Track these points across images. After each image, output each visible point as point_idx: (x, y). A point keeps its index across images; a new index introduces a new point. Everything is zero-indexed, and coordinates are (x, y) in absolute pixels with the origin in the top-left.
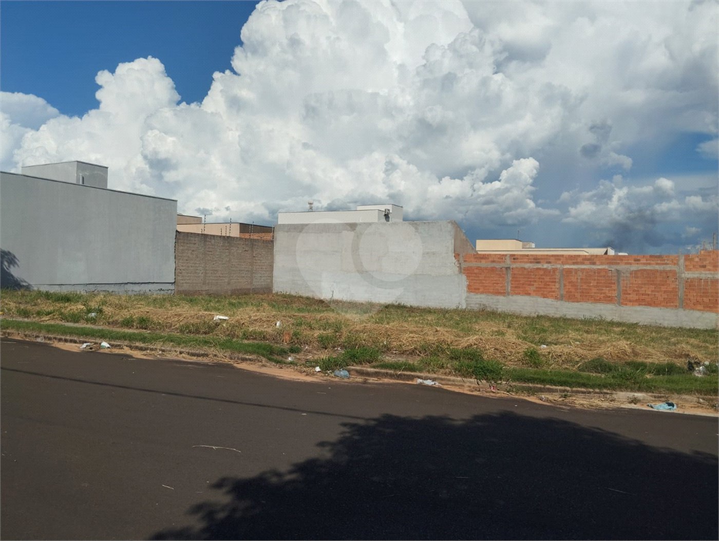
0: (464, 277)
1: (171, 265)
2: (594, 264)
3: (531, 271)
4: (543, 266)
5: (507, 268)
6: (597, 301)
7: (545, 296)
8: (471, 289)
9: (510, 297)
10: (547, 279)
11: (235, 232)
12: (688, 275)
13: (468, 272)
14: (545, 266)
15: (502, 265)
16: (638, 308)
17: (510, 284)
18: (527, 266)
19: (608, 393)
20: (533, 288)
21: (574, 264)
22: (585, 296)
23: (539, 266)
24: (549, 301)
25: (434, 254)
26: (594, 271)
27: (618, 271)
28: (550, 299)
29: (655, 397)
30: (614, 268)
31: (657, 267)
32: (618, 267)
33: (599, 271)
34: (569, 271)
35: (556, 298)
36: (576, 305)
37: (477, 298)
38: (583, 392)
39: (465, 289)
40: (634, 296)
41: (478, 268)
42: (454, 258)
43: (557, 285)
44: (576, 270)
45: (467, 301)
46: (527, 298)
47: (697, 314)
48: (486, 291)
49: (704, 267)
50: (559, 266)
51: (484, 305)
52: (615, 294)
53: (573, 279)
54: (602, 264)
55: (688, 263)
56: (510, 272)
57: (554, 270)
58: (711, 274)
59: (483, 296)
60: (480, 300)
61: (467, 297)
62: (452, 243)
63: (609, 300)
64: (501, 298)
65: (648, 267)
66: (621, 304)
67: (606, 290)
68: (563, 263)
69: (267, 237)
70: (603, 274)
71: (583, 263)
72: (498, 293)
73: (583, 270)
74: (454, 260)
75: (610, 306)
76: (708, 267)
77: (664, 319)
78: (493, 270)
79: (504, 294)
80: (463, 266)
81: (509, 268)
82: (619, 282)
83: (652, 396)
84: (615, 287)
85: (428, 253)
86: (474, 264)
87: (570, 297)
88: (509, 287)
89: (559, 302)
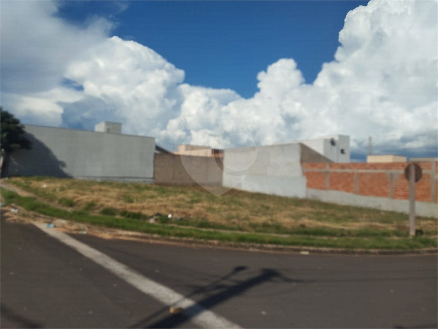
0: (305, 178)
1: (151, 169)
3: (340, 174)
5: (327, 172)
7: (347, 191)
8: (309, 186)
9: (328, 191)
10: (348, 179)
13: (307, 175)
14: (348, 170)
15: (324, 170)
16: (404, 201)
17: (328, 182)
20: (341, 186)
21: (365, 169)
22: (371, 191)
23: (344, 170)
24: (350, 194)
25: (290, 163)
26: (377, 174)
27: (392, 175)
30: (389, 172)
32: (392, 172)
33: (380, 174)
35: (354, 193)
36: (366, 198)
37: (311, 192)
39: (305, 185)
40: (401, 193)
41: (312, 172)
43: (355, 184)
44: (366, 174)
45: (306, 193)
46: (337, 192)
48: (316, 187)
50: (355, 171)
51: (315, 196)
54: (381, 169)
59: (314, 190)
61: (306, 191)
62: (299, 157)
63: (385, 194)
64: (323, 192)
66: (394, 198)
68: (359, 169)
70: (382, 176)
71: (369, 169)
72: (322, 188)
73: (370, 174)
74: (300, 167)
75: (386, 199)
78: (319, 173)
79: (325, 189)
80: (305, 170)
86: (310, 169)
87: (362, 192)
88: (328, 184)
89: (356, 196)
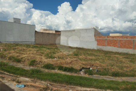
0: (96, 42)
1: (34, 38)
2: (127, 38)
3: (111, 40)
5: (106, 40)
6: (128, 48)
7: (115, 47)
8: (98, 44)
9: (107, 47)
10: (115, 42)
11: (54, 32)
14: (115, 39)
15: (105, 39)
18: (111, 39)
19: (18, 77)
20: (112, 45)
21: (122, 38)
22: (125, 47)
23: (113, 39)
24: (116, 48)
25: (90, 36)
26: (127, 40)
27: (133, 40)
29: (32, 81)
32: (134, 39)
34: (121, 40)
35: (118, 47)
36: (123, 49)
38: (11, 76)
39: (96, 44)
41: (99, 39)
43: (118, 44)
44: (123, 40)
46: (110, 47)
48: (101, 45)
50: (118, 39)
52: (132, 46)
53: (122, 42)
54: (129, 38)
56: (107, 40)
57: (117, 40)
59: (100, 46)
60: (100, 47)
61: (97, 46)
62: (94, 34)
63: (131, 48)
64: (104, 47)
66: (134, 49)
67: (130, 45)
68: (119, 38)
69: (59, 33)
70: (130, 41)
71: (124, 38)
72: (104, 46)
73: (124, 40)
74: (94, 38)
75: (131, 50)
78: (103, 40)
79: (105, 46)
80: (96, 39)
82: (134, 43)
83: (31, 80)
84: (132, 44)
86: (99, 38)
87: (121, 47)
88: (106, 44)
89: (118, 48)
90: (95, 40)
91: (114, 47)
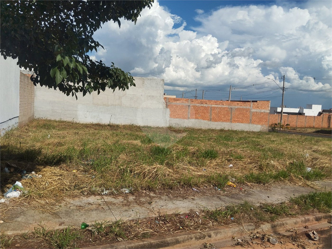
0: (168, 110)
2: (223, 105)
3: (199, 107)
4: (204, 105)
6: (224, 121)
7: (204, 120)
8: (172, 116)
9: (190, 120)
10: (205, 111)
12: (253, 110)
13: (170, 107)
14: (205, 105)
15: (186, 104)
16: (237, 124)
17: (190, 113)
18: (197, 105)
20: (199, 116)
21: (216, 105)
22: (219, 119)
25: (153, 96)
27: (231, 108)
28: (206, 121)
31: (244, 107)
32: (231, 107)
33: (224, 108)
34: (214, 108)
35: (209, 120)
36: (216, 123)
37: (175, 121)
39: (169, 116)
40: (236, 119)
41: (175, 105)
42: (164, 100)
43: (209, 114)
44: (217, 107)
45: (169, 122)
46: (197, 120)
47: (255, 125)
48: (179, 117)
49: (258, 107)
50: (210, 105)
51: (178, 124)
52: (230, 118)
53: (215, 112)
54: (226, 105)
55: (253, 106)
56: (190, 108)
57: (208, 107)
58: (260, 110)
59: (177, 119)
61: (170, 120)
62: (163, 91)
63: (228, 121)
64: (186, 120)
65: (241, 107)
66: (232, 122)
67: (227, 116)
70: (226, 109)
72: (184, 118)
73: (219, 108)
75: (228, 123)
76: (259, 108)
77: (245, 128)
79: (187, 118)
80: (169, 104)
81: (190, 106)
82: (231, 113)
84: (230, 115)
85: (149, 96)
88: (190, 115)
89: (210, 122)
90: (165, 105)
91: (202, 121)
